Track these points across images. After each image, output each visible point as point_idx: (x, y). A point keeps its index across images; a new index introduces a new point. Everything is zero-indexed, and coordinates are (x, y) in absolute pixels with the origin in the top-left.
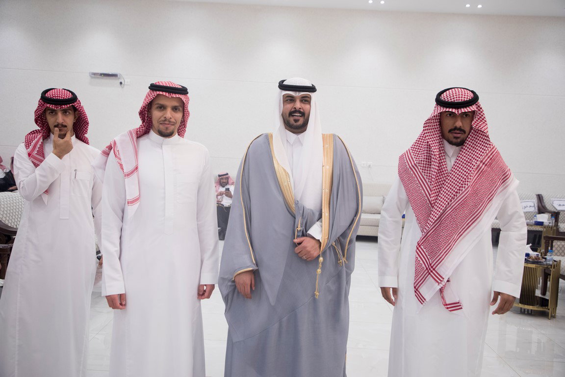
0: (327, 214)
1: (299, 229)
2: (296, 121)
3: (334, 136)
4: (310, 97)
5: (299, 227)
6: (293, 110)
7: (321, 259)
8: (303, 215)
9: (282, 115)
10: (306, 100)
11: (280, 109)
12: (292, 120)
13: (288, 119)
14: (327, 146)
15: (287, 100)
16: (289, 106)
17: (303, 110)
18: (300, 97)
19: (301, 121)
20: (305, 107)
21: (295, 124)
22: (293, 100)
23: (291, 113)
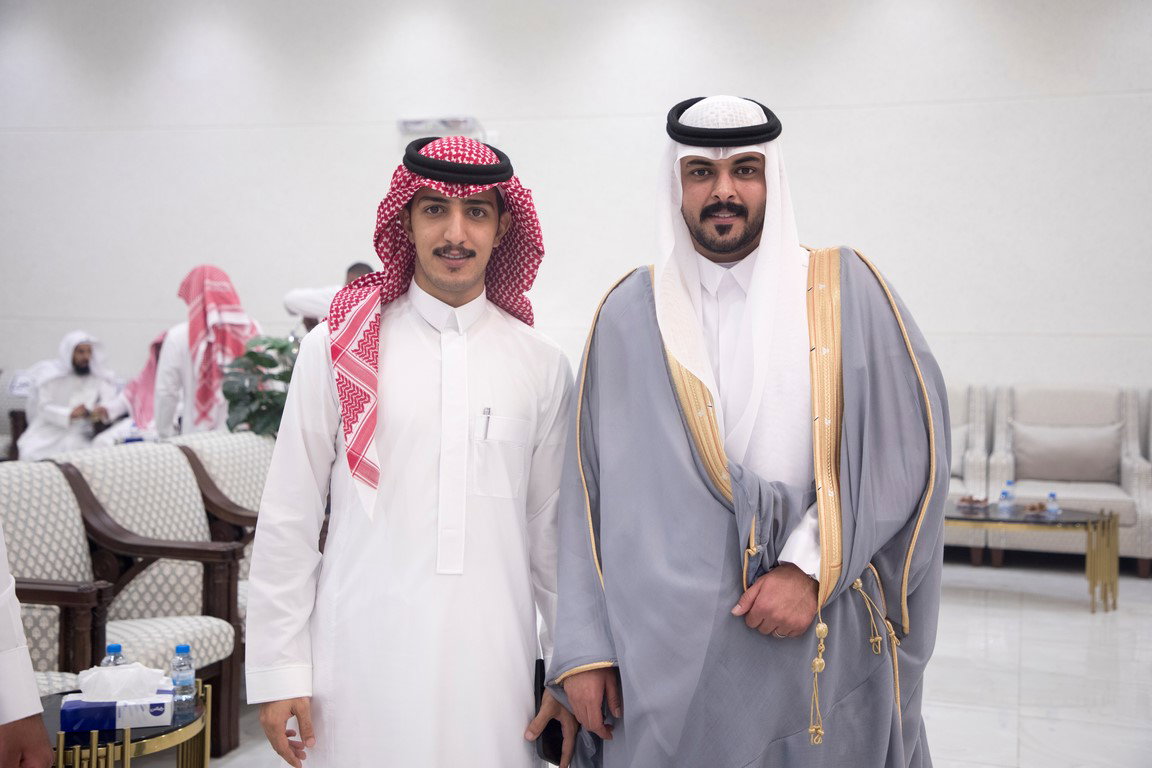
0: (832, 494)
1: (753, 551)
2: (723, 229)
3: (843, 253)
4: (761, 159)
5: (752, 544)
6: (711, 202)
7: (822, 627)
8: (760, 510)
9: (682, 211)
10: (749, 169)
11: (674, 199)
12: (709, 228)
13: (699, 226)
14: (821, 287)
15: (692, 173)
16: (702, 192)
17: (742, 200)
18: (731, 162)
19: (738, 228)
20: (748, 190)
21: (720, 239)
22: (710, 173)
23: (708, 213)
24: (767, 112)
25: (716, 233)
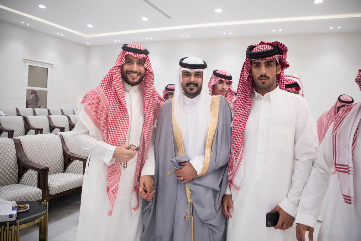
0: (209, 155)
2: (191, 89)
4: (202, 73)
6: (189, 82)
10: (199, 75)
11: (180, 81)
12: (188, 89)
13: (185, 88)
14: (214, 104)
15: (185, 75)
16: (187, 79)
17: (197, 82)
18: (195, 72)
19: (195, 89)
20: (199, 80)
21: (191, 92)
22: (189, 75)
23: (188, 85)
24: (204, 62)
25: (189, 90)
